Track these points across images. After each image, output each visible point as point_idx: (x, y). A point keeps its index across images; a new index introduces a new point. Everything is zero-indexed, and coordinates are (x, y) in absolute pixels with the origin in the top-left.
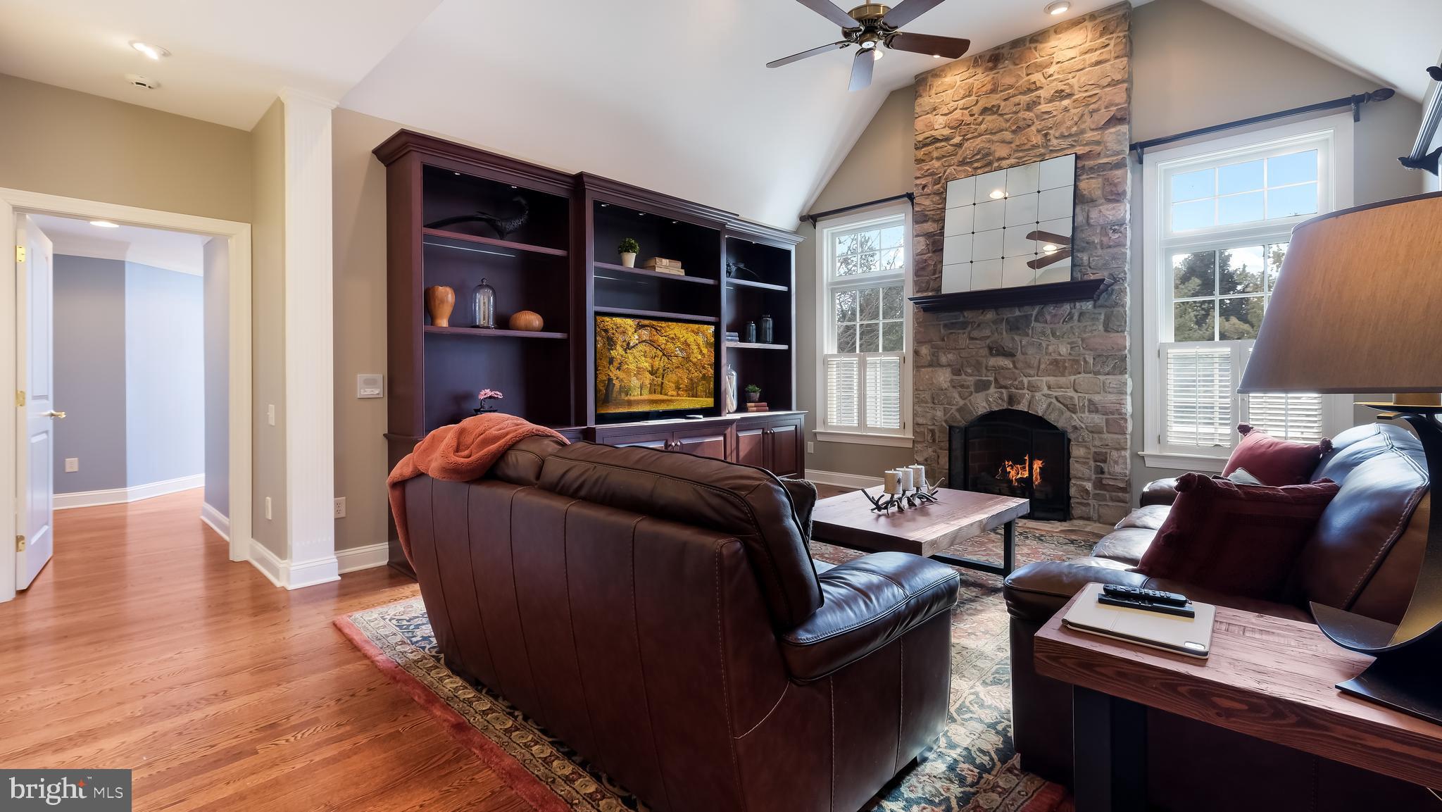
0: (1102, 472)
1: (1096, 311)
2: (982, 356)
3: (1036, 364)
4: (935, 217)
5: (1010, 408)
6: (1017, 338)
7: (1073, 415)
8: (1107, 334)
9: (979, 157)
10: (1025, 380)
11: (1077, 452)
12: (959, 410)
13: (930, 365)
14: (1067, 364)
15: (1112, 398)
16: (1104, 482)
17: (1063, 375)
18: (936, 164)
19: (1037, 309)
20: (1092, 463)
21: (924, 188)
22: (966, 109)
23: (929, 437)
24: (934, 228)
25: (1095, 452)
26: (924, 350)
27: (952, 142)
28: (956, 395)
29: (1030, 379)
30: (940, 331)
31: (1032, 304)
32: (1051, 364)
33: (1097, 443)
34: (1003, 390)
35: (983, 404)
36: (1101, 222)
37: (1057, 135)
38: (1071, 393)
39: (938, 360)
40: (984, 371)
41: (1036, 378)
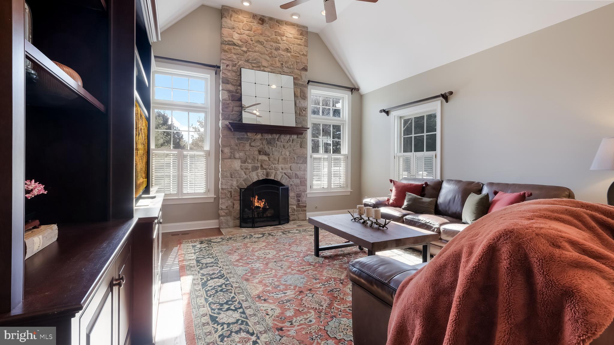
0: (299, 201)
1: (298, 139)
2: (256, 155)
3: (278, 159)
4: (233, 83)
5: (267, 178)
6: (270, 147)
7: (290, 180)
8: (301, 148)
9: (255, 62)
10: (273, 166)
11: (291, 194)
12: (244, 180)
13: (230, 158)
14: (288, 160)
15: (302, 173)
16: (300, 205)
17: (287, 164)
18: (235, 57)
19: (278, 135)
20: (296, 198)
21: (227, 66)
22: (249, 36)
23: (229, 195)
24: (232, 88)
25: (297, 194)
26: (227, 150)
27: (242, 49)
28: (243, 173)
29: (275, 165)
30: (235, 141)
31: (276, 133)
32: (283, 159)
33: (298, 190)
34: (264, 170)
35: (256, 176)
36: (300, 106)
37: (286, 66)
38: (289, 171)
39: (234, 155)
40: (256, 161)
41: (277, 165)
